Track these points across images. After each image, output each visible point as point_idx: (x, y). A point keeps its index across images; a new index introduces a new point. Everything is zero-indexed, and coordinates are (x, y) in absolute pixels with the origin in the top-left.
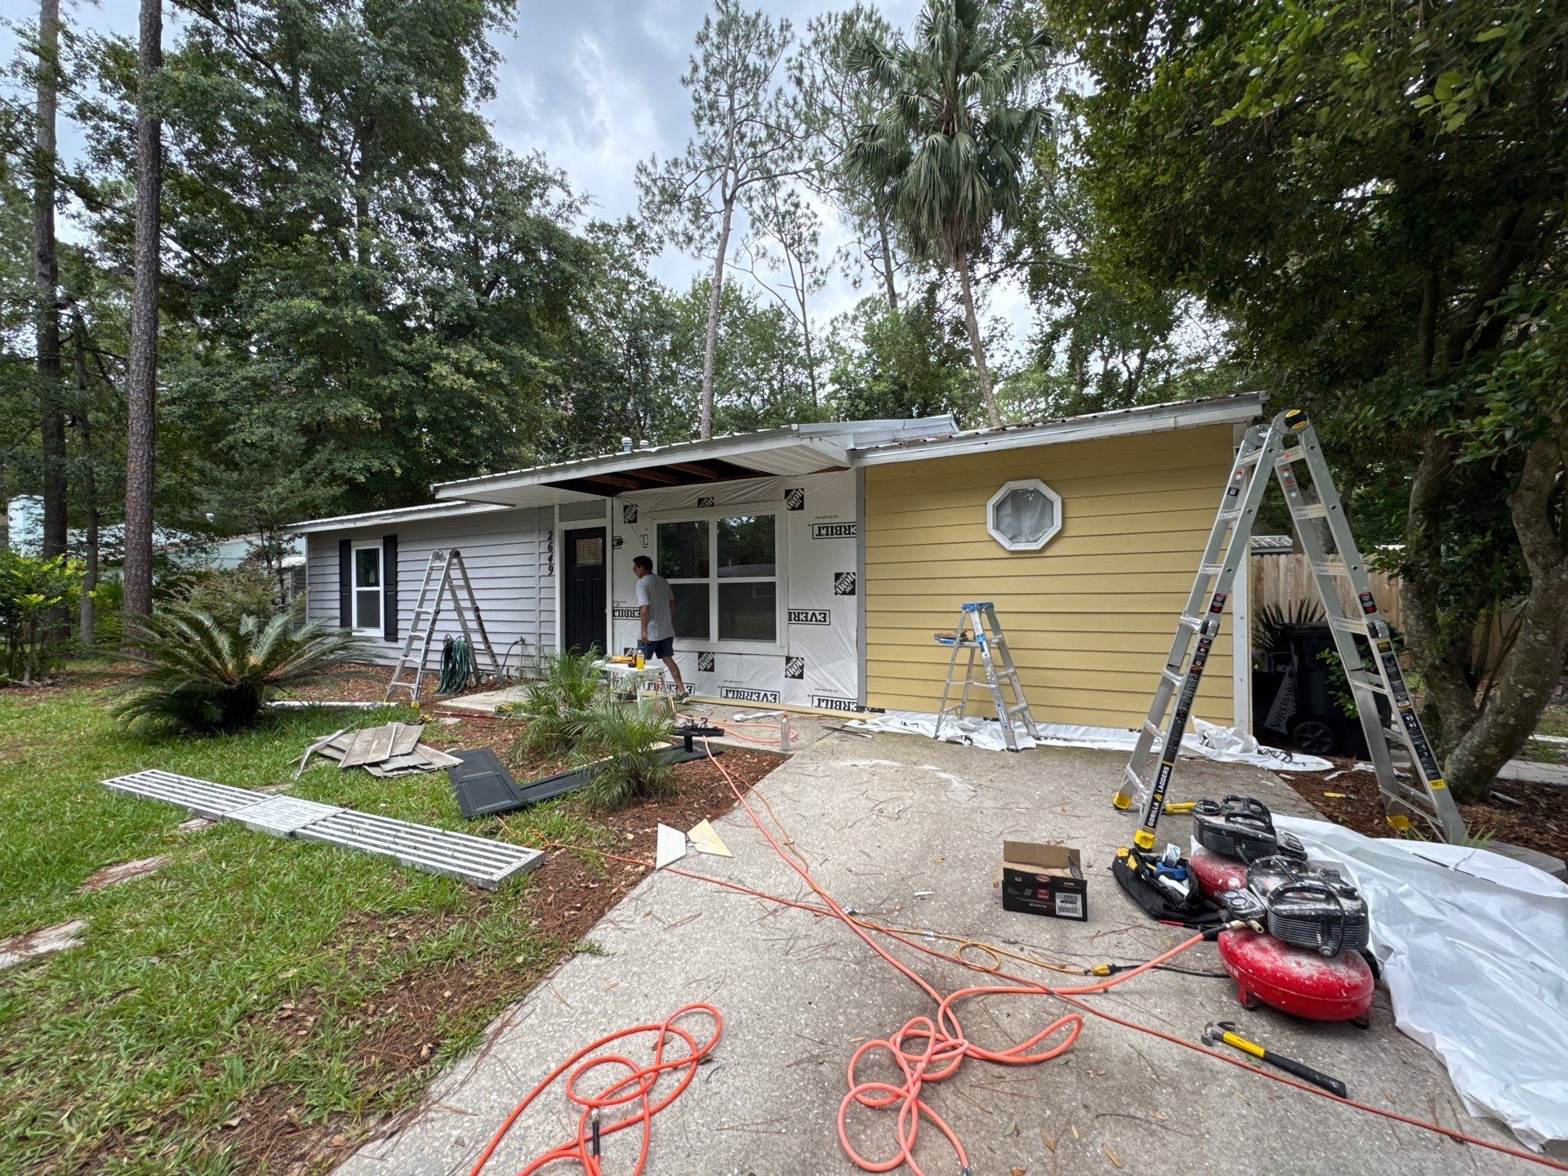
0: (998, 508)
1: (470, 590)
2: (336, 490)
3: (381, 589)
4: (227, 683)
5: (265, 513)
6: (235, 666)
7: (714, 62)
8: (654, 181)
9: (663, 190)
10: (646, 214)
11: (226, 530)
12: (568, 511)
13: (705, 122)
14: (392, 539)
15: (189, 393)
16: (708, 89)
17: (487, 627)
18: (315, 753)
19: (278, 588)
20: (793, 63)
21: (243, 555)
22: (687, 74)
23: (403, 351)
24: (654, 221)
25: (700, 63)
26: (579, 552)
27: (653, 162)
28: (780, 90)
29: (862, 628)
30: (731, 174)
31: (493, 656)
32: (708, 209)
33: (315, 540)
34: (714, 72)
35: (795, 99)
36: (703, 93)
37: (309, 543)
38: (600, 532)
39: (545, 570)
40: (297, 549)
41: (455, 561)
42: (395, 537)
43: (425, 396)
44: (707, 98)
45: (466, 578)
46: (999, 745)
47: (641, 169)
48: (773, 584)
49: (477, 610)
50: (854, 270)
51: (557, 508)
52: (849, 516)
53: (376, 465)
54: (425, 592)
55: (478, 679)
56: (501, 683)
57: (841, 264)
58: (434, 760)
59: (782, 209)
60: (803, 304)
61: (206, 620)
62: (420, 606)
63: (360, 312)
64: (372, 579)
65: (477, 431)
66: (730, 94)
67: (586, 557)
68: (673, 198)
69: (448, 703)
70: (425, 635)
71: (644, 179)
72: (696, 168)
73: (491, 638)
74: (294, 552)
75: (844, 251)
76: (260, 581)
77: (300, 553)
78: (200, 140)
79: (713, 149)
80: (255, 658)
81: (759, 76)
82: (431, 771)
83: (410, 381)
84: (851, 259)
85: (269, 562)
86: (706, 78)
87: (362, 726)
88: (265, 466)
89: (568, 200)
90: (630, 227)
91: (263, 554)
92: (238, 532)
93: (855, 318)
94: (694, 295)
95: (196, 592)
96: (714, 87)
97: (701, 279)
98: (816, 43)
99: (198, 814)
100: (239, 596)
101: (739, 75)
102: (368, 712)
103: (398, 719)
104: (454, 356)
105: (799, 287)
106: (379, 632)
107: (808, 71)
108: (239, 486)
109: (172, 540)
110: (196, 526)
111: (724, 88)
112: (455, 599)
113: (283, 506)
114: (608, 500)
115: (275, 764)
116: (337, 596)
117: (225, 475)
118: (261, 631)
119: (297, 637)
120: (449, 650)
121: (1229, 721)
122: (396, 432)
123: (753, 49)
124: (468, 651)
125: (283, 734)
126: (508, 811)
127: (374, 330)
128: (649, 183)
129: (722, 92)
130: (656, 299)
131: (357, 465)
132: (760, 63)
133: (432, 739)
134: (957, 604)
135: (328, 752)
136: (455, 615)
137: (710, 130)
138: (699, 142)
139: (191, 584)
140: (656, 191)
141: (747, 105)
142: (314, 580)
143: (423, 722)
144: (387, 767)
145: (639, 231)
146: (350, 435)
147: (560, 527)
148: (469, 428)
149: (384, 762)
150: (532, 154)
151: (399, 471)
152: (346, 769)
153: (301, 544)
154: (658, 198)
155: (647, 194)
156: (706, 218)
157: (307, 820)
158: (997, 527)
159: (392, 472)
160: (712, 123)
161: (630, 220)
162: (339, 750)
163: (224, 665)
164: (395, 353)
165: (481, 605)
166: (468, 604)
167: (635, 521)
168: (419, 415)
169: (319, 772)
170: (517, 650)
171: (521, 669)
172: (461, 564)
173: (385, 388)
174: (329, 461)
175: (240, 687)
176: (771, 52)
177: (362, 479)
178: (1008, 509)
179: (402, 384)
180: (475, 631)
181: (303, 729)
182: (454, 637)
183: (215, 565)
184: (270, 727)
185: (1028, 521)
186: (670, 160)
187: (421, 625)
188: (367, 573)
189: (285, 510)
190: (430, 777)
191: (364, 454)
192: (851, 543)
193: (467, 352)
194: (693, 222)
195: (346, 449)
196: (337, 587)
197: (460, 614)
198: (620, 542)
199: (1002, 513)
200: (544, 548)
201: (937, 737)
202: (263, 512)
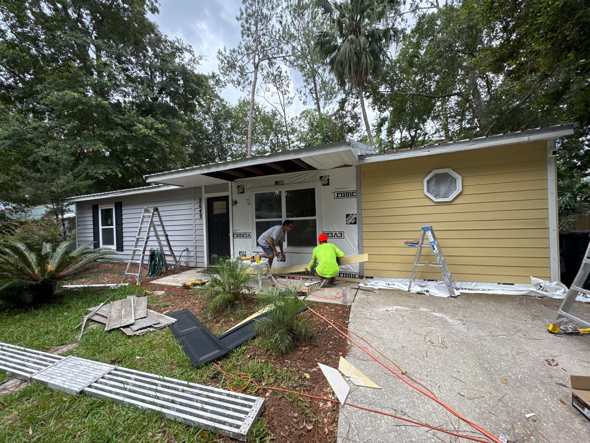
0: (428, 182)
1: (163, 227)
2: (90, 182)
3: (114, 227)
4: (35, 280)
5: (55, 192)
6: (39, 271)
7: (250, 11)
8: (225, 58)
9: (229, 62)
10: (222, 71)
11: (35, 202)
12: (208, 189)
13: (245, 36)
14: (119, 204)
15: (13, 135)
16: (247, 22)
17: (172, 243)
18: (89, 320)
19: (62, 228)
20: (279, 15)
21: (44, 212)
22: (239, 16)
23: (121, 119)
24: (225, 74)
25: (244, 11)
26: (215, 208)
27: (225, 50)
28: (273, 26)
29: (360, 240)
30: (257, 56)
31: (175, 257)
32: (247, 71)
33: (80, 206)
34: (249, 15)
35: (279, 29)
36: (245, 23)
37: (77, 207)
38: (226, 198)
39: (198, 216)
40: (71, 210)
41: (156, 213)
42: (121, 203)
43: (132, 139)
44: (246, 25)
45: (161, 221)
46: (445, 295)
47: (220, 53)
48: (315, 220)
49: (167, 236)
50: (303, 98)
51: (203, 188)
52: (353, 187)
53: (109, 172)
54: (141, 228)
55: (167, 269)
56: (179, 269)
57: (299, 95)
58: (160, 320)
59: (275, 73)
60: (284, 111)
61: (21, 246)
62: (139, 235)
63: (99, 99)
64: (109, 223)
65: (156, 156)
66: (256, 24)
67: (218, 209)
68: (232, 66)
69: (155, 282)
70: (142, 249)
71: (220, 57)
72: (242, 54)
73: (173, 249)
74: (69, 211)
75: (299, 90)
76: (53, 225)
77: (73, 211)
78: (17, 21)
79: (248, 47)
80: (51, 267)
81: (267, 18)
82: (161, 329)
83: (125, 133)
84: (302, 93)
85: (57, 216)
86: (246, 18)
87: (114, 299)
88: (54, 171)
89: (193, 58)
90: (214, 76)
91: (55, 212)
92: (40, 203)
93: (300, 118)
94: (240, 106)
95: (18, 231)
96: (249, 21)
97: (242, 99)
98: (288, 7)
99: (13, 376)
100: (42, 232)
101: (259, 17)
102: (114, 290)
103: (131, 294)
104: (144, 120)
105: (283, 104)
106: (114, 247)
107: (284, 18)
108: (40, 180)
109: (7, 207)
110: (20, 201)
111: (253, 22)
112: (155, 231)
113: (63, 189)
114: (229, 182)
115: (65, 329)
116: (92, 231)
117: (33, 174)
118: (54, 250)
119: (74, 254)
120: (153, 255)
121: (549, 278)
122: (118, 157)
123: (265, 7)
124: (162, 256)
125: (69, 307)
126: (219, 359)
127: (106, 110)
128: (223, 59)
129: (252, 23)
130: (224, 106)
131: (100, 172)
132: (268, 13)
133: (155, 305)
134: (419, 227)
135: (96, 318)
136: (155, 238)
137: (247, 39)
138: (244, 43)
139: (16, 227)
140: (226, 62)
141: (262, 30)
142: (80, 224)
143: (146, 294)
144: (135, 328)
145: (217, 78)
146: (97, 157)
147: (205, 196)
148: (152, 155)
149: (132, 325)
150: (175, 39)
151: (120, 175)
152: (110, 331)
153: (73, 207)
154: (226, 65)
155: (222, 63)
156: (246, 75)
157: (91, 379)
158: (428, 191)
159: (117, 175)
160: (248, 36)
161: (213, 74)
162: (103, 316)
163: (33, 271)
164: (116, 119)
165: (168, 233)
166: (162, 233)
167: (243, 192)
168: (129, 148)
169: (93, 333)
170: (185, 253)
171: (187, 263)
172: (159, 214)
173: (112, 136)
174: (86, 169)
175: (43, 282)
176: (273, 8)
177: (102, 178)
178: (433, 183)
179: (120, 134)
180: (166, 246)
181: (80, 304)
182: (155, 248)
183: (31, 218)
184: (61, 304)
185: (443, 189)
186: (232, 50)
187: (140, 243)
188: (107, 220)
189: (65, 191)
190: (160, 332)
191: (103, 166)
192: (354, 200)
193: (150, 120)
194: (240, 77)
195: (93, 164)
196: (92, 227)
197: (158, 238)
198: (236, 202)
199: (429, 185)
200: (197, 206)
201: (409, 291)
202: (53, 192)
